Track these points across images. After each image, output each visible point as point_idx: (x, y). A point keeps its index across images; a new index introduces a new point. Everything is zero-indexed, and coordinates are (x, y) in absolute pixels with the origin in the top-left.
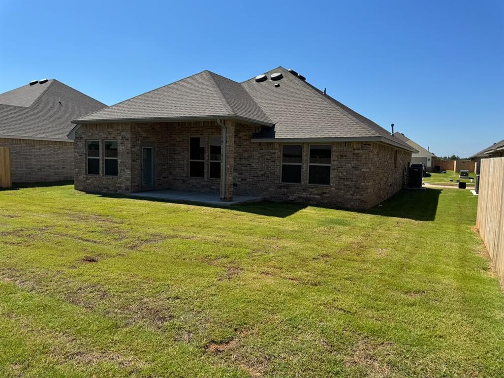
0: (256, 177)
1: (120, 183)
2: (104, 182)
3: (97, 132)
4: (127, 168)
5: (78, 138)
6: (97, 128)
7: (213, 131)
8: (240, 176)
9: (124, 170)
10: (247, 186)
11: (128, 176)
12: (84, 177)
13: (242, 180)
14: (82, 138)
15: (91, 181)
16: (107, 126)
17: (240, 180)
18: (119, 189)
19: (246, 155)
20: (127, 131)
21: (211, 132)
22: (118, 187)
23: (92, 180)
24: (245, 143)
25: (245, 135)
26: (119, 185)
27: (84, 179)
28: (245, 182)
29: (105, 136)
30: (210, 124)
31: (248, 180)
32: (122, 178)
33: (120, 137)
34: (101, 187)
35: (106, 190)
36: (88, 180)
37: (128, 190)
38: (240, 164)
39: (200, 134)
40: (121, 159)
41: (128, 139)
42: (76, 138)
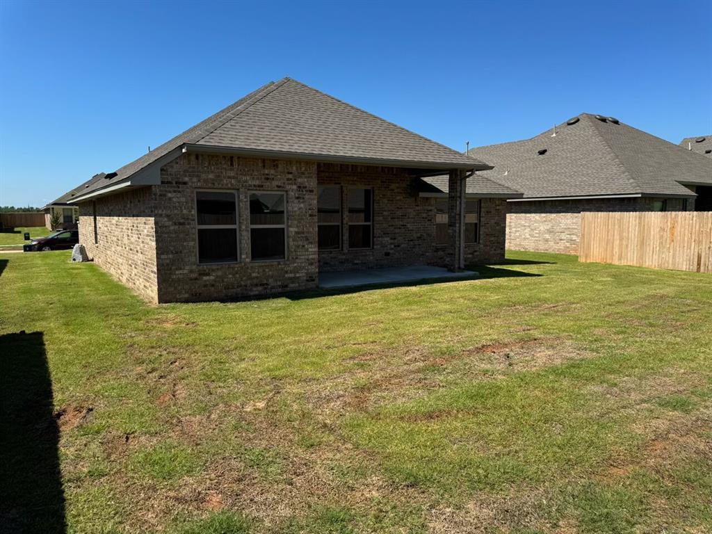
0: (412, 240)
1: (295, 271)
2: (254, 275)
3: (232, 174)
4: (311, 243)
5: (169, 183)
6: (232, 165)
7: (355, 179)
8: (392, 241)
9: (303, 246)
10: (401, 253)
11: (311, 257)
12: (191, 271)
13: (395, 246)
14: (185, 183)
15: (217, 277)
16: (260, 165)
17: (393, 246)
18: (293, 283)
19: (399, 213)
20: (311, 177)
21: (353, 181)
22: (290, 278)
23: (220, 273)
24: (398, 198)
25: (398, 188)
26: (292, 275)
27: (194, 276)
28: (399, 249)
29: (257, 183)
30: (350, 169)
31: (402, 246)
32: (298, 260)
33: (295, 187)
34: (246, 286)
35: (260, 288)
36: (208, 274)
37: (313, 280)
38: (392, 226)
39: (336, 183)
40: (297, 227)
41: (311, 191)
42: (162, 182)
